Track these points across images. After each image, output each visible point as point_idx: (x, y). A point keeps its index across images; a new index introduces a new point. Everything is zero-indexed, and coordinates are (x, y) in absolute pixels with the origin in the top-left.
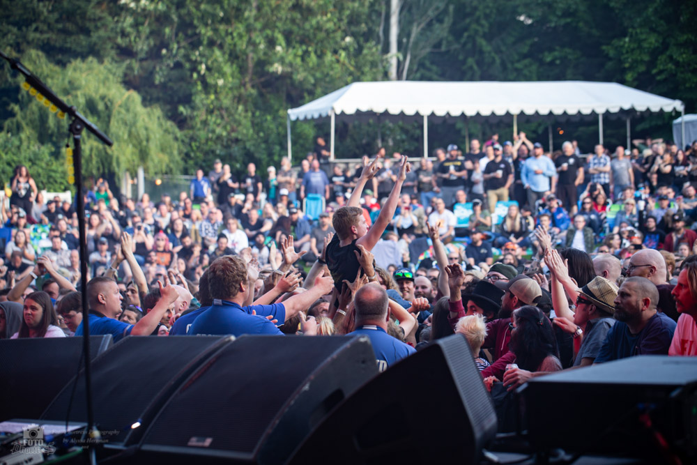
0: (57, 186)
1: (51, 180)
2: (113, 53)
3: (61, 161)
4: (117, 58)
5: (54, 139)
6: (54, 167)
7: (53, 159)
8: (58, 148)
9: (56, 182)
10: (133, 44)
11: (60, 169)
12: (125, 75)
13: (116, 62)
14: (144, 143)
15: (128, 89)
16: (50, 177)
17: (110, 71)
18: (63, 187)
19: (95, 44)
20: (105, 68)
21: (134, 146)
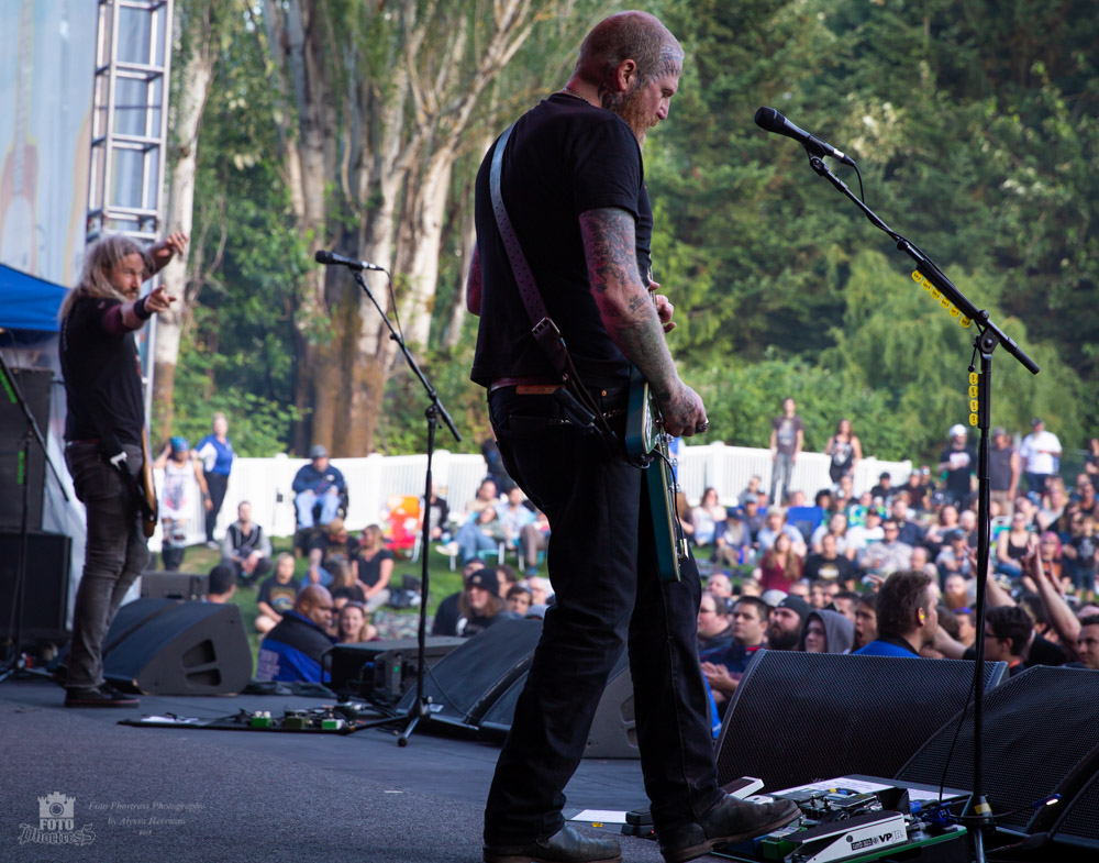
0: (891, 452)
1: (883, 443)
2: (988, 260)
3: (900, 415)
4: (993, 269)
5: (892, 383)
6: (889, 424)
7: (888, 411)
8: (897, 396)
9: (889, 445)
10: (1020, 247)
11: (899, 427)
12: (1004, 295)
13: (992, 274)
14: (1027, 397)
15: (1007, 316)
16: (881, 438)
17: (981, 287)
18: (899, 454)
19: (962, 246)
20: (976, 283)
21: (1012, 401)
